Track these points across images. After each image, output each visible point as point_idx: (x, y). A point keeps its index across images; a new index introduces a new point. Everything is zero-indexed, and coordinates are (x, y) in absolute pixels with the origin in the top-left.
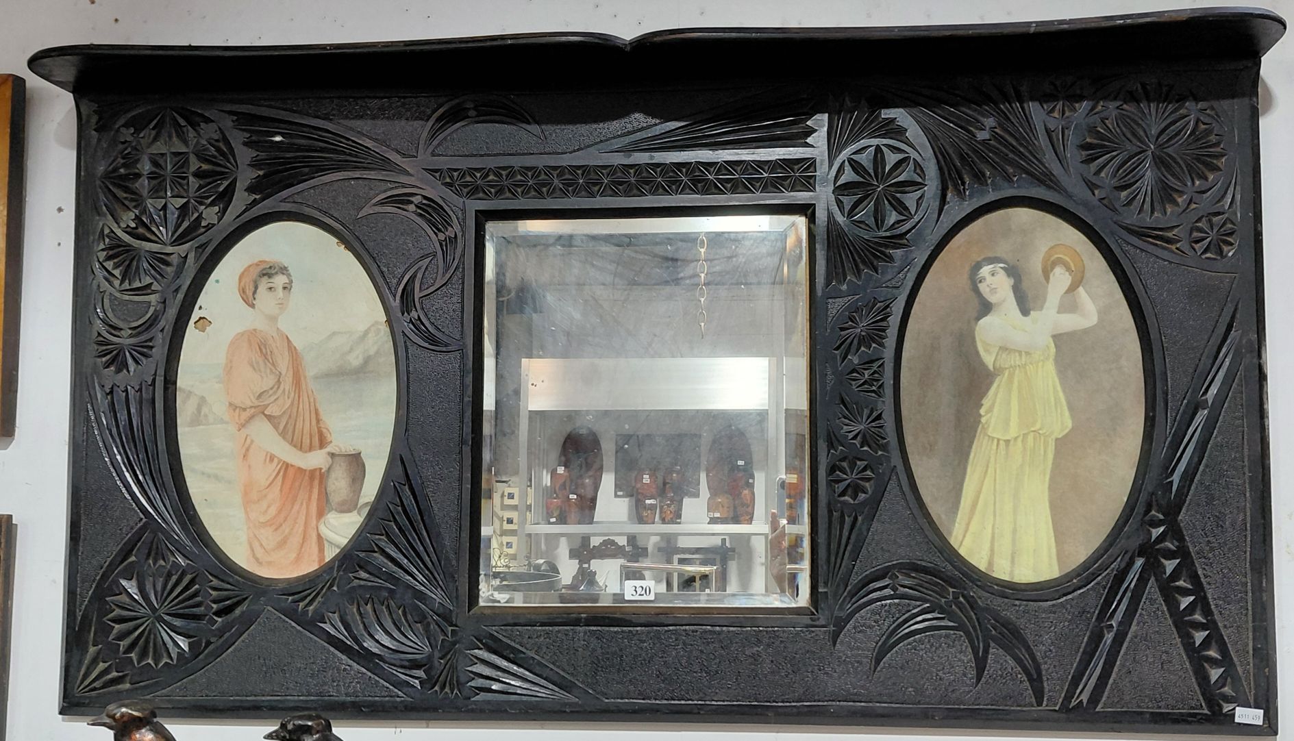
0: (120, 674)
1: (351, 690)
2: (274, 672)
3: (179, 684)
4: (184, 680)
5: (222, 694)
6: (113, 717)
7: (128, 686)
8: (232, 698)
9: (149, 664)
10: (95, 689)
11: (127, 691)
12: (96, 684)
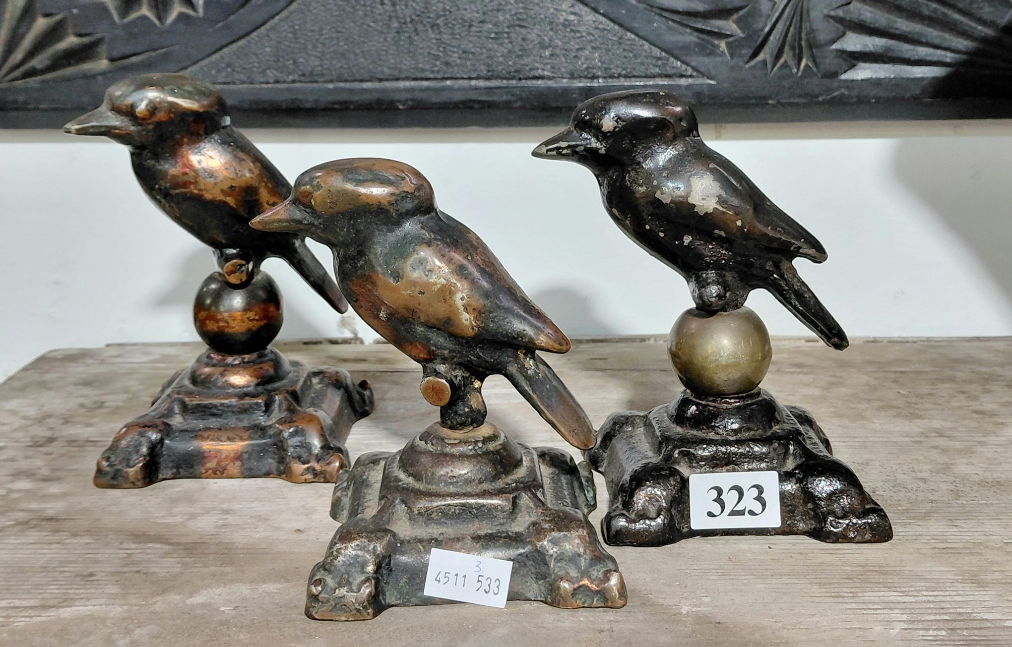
0: (86, 40)
1: (582, 64)
2: (416, 30)
3: (214, 58)
4: (226, 50)
5: (311, 77)
6: (129, 112)
7: (103, 64)
8: (331, 86)
9: (144, 18)
10: (33, 73)
11: (103, 73)
12: (38, 62)
